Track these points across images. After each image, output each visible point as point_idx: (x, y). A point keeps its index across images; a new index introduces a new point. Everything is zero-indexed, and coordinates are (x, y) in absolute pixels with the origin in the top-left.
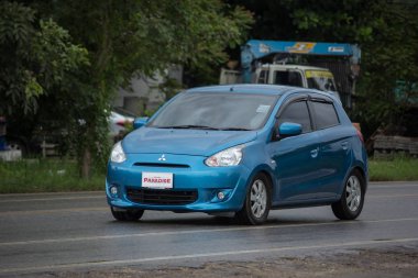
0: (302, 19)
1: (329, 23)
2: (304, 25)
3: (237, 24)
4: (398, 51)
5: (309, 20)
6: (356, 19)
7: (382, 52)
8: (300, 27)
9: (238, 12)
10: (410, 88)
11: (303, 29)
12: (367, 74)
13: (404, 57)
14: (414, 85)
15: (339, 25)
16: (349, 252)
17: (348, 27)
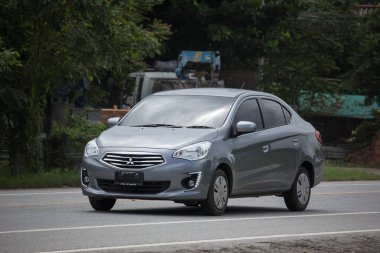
0: (215, 33)
1: (240, 36)
2: (217, 38)
3: (156, 36)
4: (301, 64)
5: (222, 33)
6: (264, 33)
7: (287, 64)
8: (214, 39)
9: (157, 24)
10: (313, 97)
11: (216, 41)
12: (275, 84)
13: (306, 68)
14: (316, 95)
15: (249, 38)
16: (261, 245)
17: (256, 41)
